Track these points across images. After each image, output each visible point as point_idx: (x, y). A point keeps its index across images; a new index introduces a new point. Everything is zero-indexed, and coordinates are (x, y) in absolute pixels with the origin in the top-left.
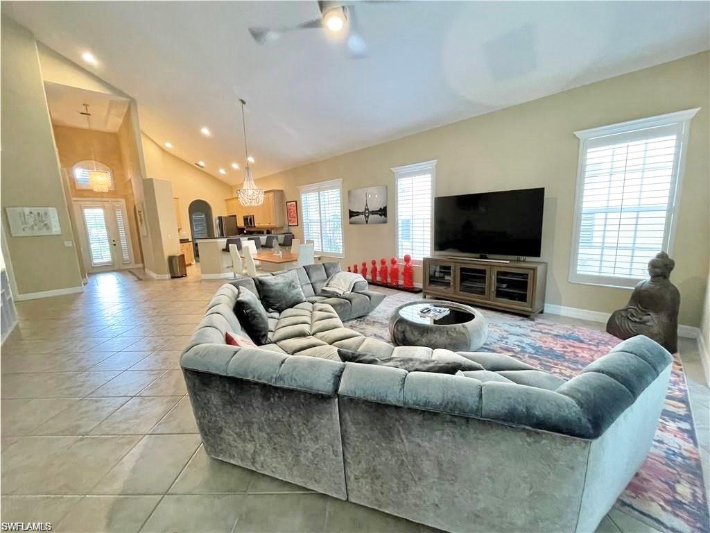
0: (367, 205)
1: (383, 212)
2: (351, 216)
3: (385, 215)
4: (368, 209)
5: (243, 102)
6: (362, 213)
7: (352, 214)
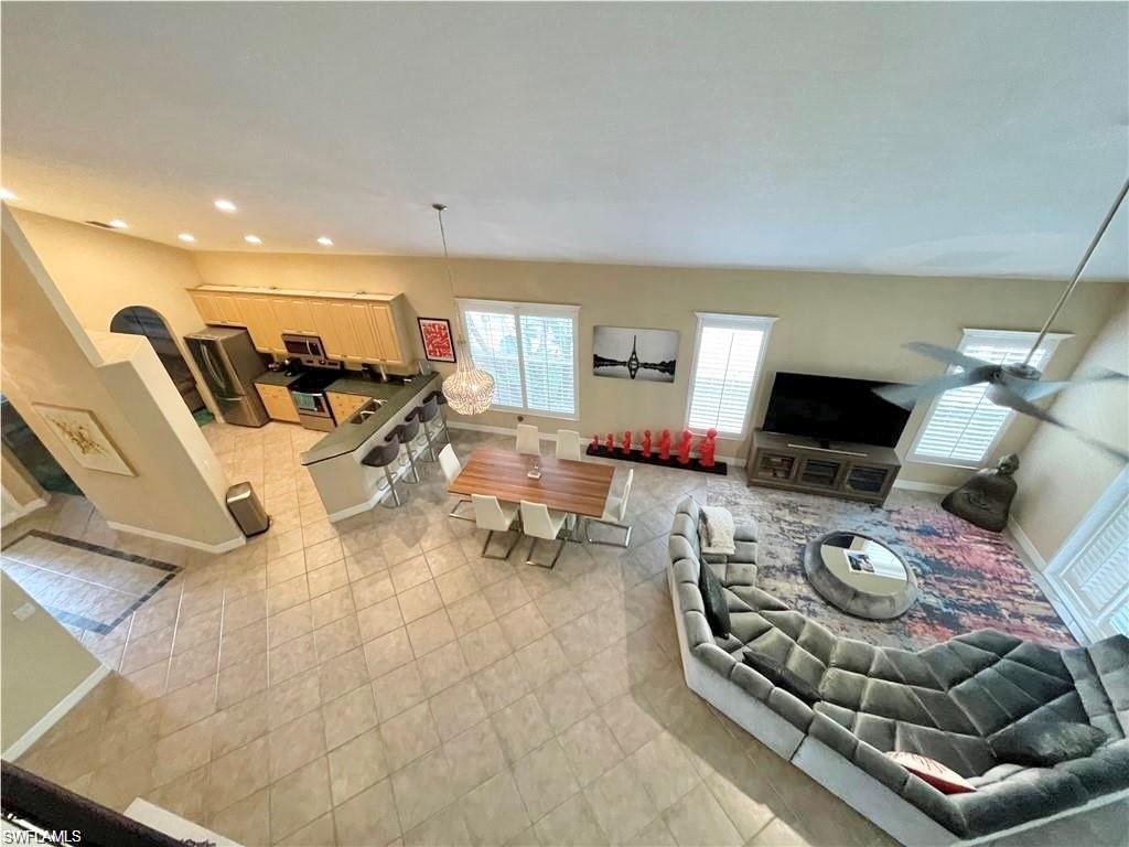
0: (634, 353)
1: (668, 368)
2: (596, 366)
3: (672, 372)
4: (636, 359)
5: (439, 207)
6: (624, 364)
7: (599, 361)
